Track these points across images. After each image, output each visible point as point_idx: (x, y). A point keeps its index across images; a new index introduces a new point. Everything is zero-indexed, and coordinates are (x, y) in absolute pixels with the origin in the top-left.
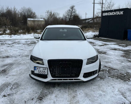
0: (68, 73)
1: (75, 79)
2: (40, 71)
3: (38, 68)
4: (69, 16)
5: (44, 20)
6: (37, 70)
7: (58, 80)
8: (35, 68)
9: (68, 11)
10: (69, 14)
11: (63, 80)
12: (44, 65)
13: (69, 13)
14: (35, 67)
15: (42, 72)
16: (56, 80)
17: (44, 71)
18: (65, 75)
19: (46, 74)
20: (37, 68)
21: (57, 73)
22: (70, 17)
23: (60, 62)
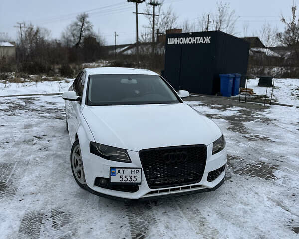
0: (181, 175)
1: (193, 187)
2: (123, 177)
3: (121, 170)
4: (76, 38)
5: (13, 46)
6: (118, 175)
7: (161, 191)
8: (112, 171)
9: (72, 26)
10: (75, 32)
11: (170, 191)
12: (130, 162)
13: (74, 30)
14: (112, 169)
15: (129, 178)
16: (157, 192)
17: (133, 175)
18: (174, 180)
19: (138, 181)
20: (117, 170)
21: (159, 177)
22: (77, 41)
23: (164, 153)
